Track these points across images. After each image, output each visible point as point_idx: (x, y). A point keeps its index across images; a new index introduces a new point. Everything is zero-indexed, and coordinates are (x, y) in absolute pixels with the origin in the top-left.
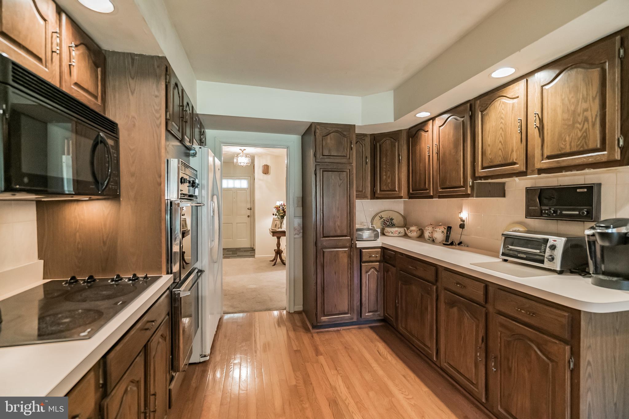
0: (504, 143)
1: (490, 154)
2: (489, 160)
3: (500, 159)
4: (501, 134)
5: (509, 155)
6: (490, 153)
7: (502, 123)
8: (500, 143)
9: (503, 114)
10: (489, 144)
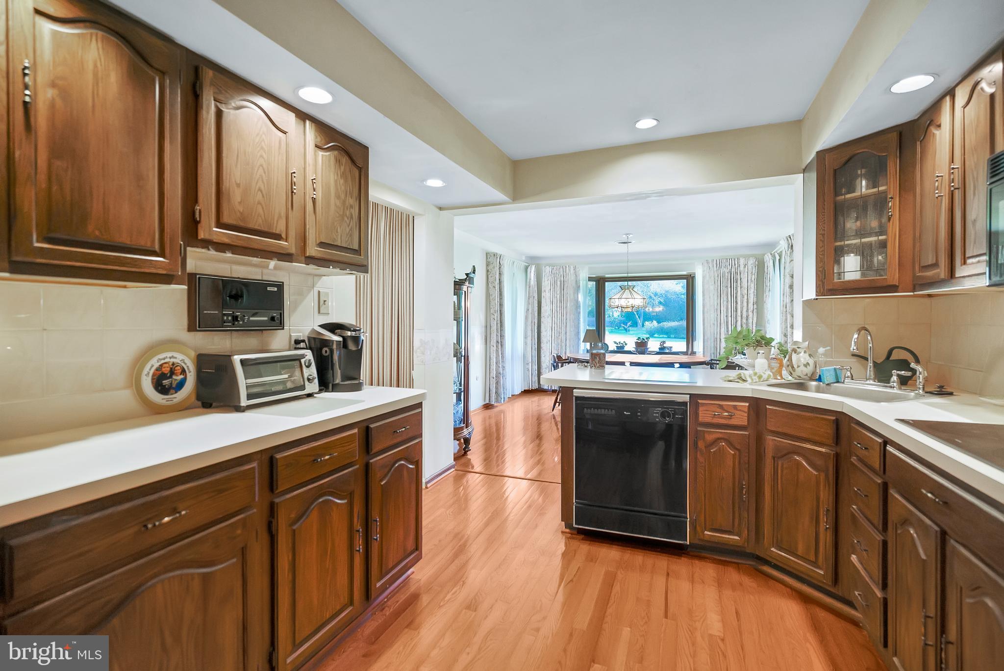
0: (266, 195)
1: (240, 203)
2: (238, 214)
3: (260, 221)
4: (261, 176)
5: (275, 222)
6: (239, 200)
7: (261, 156)
8: (259, 192)
9: (264, 142)
10: (239, 182)
